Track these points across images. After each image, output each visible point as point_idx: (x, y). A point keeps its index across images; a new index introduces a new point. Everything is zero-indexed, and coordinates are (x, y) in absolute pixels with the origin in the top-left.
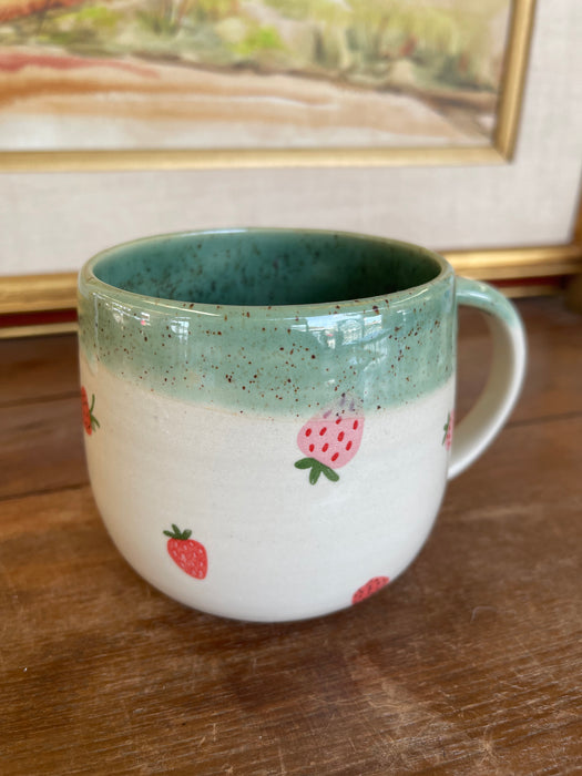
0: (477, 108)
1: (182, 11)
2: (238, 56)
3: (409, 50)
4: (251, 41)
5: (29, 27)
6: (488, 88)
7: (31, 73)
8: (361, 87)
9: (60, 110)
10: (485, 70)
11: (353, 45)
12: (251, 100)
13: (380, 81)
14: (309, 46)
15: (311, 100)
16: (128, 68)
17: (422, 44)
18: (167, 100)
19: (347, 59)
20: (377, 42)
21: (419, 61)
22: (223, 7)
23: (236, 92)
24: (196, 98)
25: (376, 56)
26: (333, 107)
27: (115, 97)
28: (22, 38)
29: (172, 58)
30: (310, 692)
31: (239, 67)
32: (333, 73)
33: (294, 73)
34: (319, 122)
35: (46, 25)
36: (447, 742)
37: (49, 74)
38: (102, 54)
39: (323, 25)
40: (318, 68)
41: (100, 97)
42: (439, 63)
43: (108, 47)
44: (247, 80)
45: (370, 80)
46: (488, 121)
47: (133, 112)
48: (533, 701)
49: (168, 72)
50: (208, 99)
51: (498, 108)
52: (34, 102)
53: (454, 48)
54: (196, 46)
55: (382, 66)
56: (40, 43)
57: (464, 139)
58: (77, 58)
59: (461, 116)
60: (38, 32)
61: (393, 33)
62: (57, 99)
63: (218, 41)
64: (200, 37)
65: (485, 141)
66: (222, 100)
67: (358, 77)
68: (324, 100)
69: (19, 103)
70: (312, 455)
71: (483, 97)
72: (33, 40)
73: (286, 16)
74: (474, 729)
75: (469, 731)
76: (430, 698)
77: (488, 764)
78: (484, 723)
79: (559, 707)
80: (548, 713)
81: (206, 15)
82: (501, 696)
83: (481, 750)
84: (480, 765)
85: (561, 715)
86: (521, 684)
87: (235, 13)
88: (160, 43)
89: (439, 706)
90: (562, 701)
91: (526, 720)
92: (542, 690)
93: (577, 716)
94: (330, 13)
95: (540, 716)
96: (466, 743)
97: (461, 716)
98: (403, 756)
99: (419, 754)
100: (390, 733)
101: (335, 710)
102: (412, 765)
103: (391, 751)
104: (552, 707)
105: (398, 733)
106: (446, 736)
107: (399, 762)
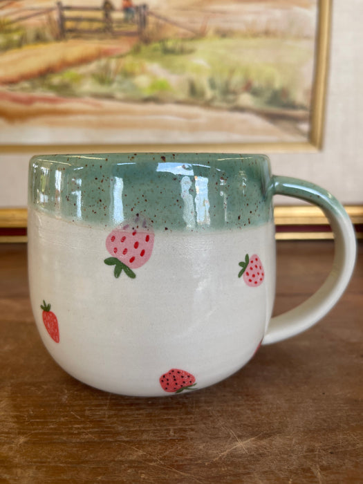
0: (296, 120)
1: (116, 73)
2: (147, 93)
3: (248, 87)
4: (153, 86)
5: (37, 82)
6: (302, 107)
7: (38, 105)
8: (219, 109)
9: (52, 124)
10: (300, 96)
11: (213, 85)
12: (154, 117)
13: (231, 105)
14: (187, 88)
15: (188, 117)
16: (87, 103)
17: (256, 84)
18: (107, 118)
19: (209, 94)
20: (227, 84)
21: (255, 93)
22: (137, 69)
23: (145, 113)
24: (121, 117)
25: (227, 91)
26: (202, 120)
27: (80, 118)
28: (34, 88)
29: (110, 97)
31: (147, 100)
32: (202, 102)
33: (179, 102)
34: (194, 129)
35: (46, 82)
36: (3, 433)
37: (47, 106)
38: (74, 96)
39: (194, 76)
40: (192, 99)
41: (72, 118)
42: (268, 95)
43: (77, 92)
44: (151, 107)
45: (224, 105)
46: (305, 127)
47: (89, 125)
48: (78, 426)
49: (107, 104)
50: (128, 118)
51: (311, 119)
52: (40, 120)
53: (277, 85)
54: (124, 91)
55: (231, 97)
56: (43, 91)
57: (288, 137)
58: (60, 98)
59: (286, 124)
60: (43, 85)
61: (237, 80)
62: (51, 119)
63: (135, 87)
64: (125, 86)
65: (305, 139)
66: (137, 118)
68: (196, 116)
69: (33, 121)
71: (300, 113)
72: (39, 90)
73: (173, 73)
74: (25, 431)
75: (22, 431)
76: (20, 412)
77: (11, 449)
78: (34, 430)
79: (91, 433)
80: (79, 434)
81: (128, 74)
82: (62, 419)
83: (16, 441)
84: (6, 447)
85: (86, 437)
86: (82, 416)
87: (143, 72)
88: (103, 89)
89: (21, 416)
90: (96, 430)
91: (62, 434)
92: (91, 422)
93: (96, 439)
94: (198, 70)
95: (72, 434)
96: (12, 436)
97: (27, 423)
104: (86, 431)
106: (6, 430)
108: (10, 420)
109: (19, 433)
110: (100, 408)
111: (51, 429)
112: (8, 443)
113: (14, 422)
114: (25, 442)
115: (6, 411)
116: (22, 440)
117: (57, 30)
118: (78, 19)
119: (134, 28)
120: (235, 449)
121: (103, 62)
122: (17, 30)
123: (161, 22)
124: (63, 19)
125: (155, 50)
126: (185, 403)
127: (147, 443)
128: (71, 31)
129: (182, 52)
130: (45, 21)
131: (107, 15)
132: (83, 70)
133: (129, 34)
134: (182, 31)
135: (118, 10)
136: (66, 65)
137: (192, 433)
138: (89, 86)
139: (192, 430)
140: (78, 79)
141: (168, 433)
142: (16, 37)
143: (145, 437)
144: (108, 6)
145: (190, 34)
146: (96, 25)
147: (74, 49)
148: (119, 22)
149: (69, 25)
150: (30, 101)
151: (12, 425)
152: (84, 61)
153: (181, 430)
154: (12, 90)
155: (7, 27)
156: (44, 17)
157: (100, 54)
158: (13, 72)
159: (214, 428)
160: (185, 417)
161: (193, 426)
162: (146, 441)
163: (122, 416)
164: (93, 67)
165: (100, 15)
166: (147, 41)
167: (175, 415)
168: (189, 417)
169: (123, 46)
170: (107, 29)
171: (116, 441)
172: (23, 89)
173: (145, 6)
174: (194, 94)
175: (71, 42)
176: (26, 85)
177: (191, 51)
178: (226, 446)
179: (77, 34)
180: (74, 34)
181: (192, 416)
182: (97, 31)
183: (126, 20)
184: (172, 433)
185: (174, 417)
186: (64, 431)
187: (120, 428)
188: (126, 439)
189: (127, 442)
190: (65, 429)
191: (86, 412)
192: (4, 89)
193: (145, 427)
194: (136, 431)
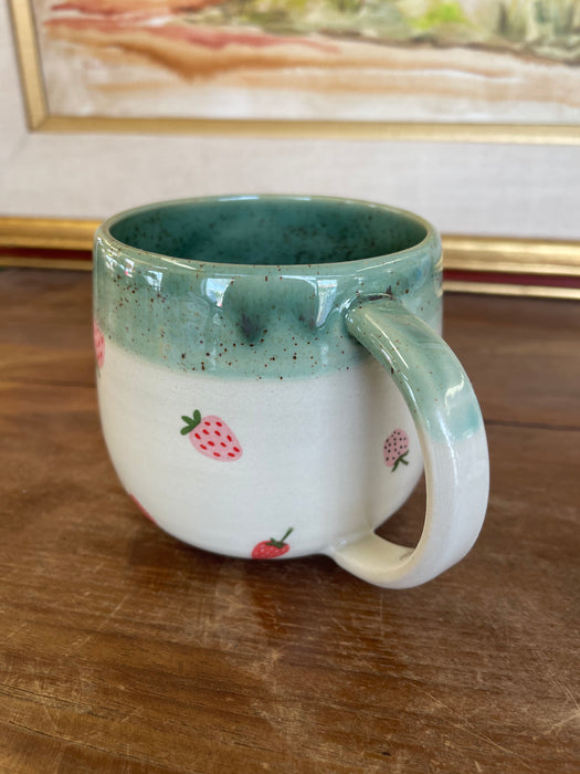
2: (417, 31)
4: (431, 16)
5: (233, 8)
7: (233, 50)
8: (549, 60)
9: (252, 83)
11: (542, 18)
12: (427, 73)
13: (571, 55)
14: (493, 20)
15: (489, 74)
16: (313, 45)
18: (345, 74)
19: (533, 33)
23: (412, 66)
24: (371, 72)
25: (568, 28)
26: (513, 81)
27: (300, 72)
28: (227, 18)
29: (353, 35)
30: (181, 569)
31: (417, 42)
32: (517, 46)
33: (475, 46)
34: (497, 96)
35: (247, 7)
36: (247, 640)
37: (247, 51)
38: (292, 32)
40: (503, 42)
41: (286, 73)
43: (298, 26)
44: (425, 54)
45: (559, 53)
47: (313, 86)
48: (346, 643)
49: (348, 48)
50: (385, 73)
52: (232, 76)
54: (379, 22)
55: (574, 39)
56: (241, 24)
58: (270, 36)
60: (241, 13)
62: (251, 74)
63: (400, 16)
64: (382, 14)
66: (398, 73)
67: (545, 50)
68: (505, 73)
69: (222, 78)
72: (236, 21)
74: (277, 641)
75: (272, 640)
76: (264, 607)
77: (263, 668)
78: (289, 640)
79: (365, 657)
80: (350, 657)
82: (323, 629)
83: (267, 656)
84: (255, 664)
85: (361, 664)
86: (349, 628)
88: (343, 21)
89: (266, 615)
90: (372, 654)
91: (326, 654)
92: (363, 639)
93: (374, 670)
95: (340, 656)
96: (261, 647)
97: (276, 628)
98: (206, 634)
99: (219, 637)
100: (212, 616)
101: (187, 587)
102: (206, 642)
103: (201, 627)
104: (358, 654)
105: (217, 618)
106: (250, 636)
107: (199, 636)
108: (254, 619)
109: (270, 644)
110: (371, 618)
111: (312, 643)
112: (259, 659)
113: (259, 624)
114: (281, 661)
115: (244, 603)
116: (275, 655)
120: (573, 720)
126: (493, 629)
127: (447, 690)
137: (510, 683)
138: (319, 15)
139: (510, 679)
141: (475, 678)
143: (441, 678)
150: (219, 42)
151: (256, 628)
153: (494, 677)
154: (193, 22)
159: (541, 680)
160: (495, 653)
161: (510, 674)
162: (444, 685)
163: (405, 637)
167: (482, 648)
168: (502, 654)
171: (403, 679)
172: (210, 21)
174: (506, 31)
176: (215, 12)
178: (561, 714)
181: (506, 654)
184: (479, 679)
185: (479, 652)
186: (329, 649)
187: (405, 658)
188: (415, 678)
189: (417, 683)
190: (329, 645)
191: (354, 621)
192: (180, 20)
193: (440, 662)
194: (427, 666)
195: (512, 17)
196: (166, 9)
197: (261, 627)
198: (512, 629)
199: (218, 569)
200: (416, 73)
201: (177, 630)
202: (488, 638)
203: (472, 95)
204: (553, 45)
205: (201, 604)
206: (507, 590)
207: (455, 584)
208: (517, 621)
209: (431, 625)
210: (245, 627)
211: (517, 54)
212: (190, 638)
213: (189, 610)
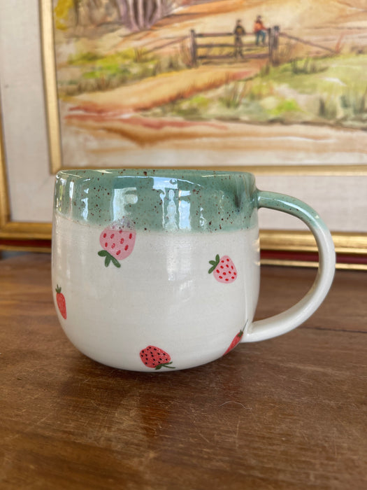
1: (242, 96)
2: (272, 116)
4: (280, 108)
5: (168, 108)
7: (168, 129)
8: (352, 128)
9: (178, 147)
11: (345, 105)
12: (279, 139)
14: (317, 108)
15: (315, 138)
16: (212, 125)
18: (231, 141)
19: (341, 113)
22: (264, 91)
23: (270, 135)
24: (246, 139)
25: (362, 110)
26: (331, 141)
27: (205, 140)
28: (164, 113)
29: (235, 120)
30: (94, 400)
31: (272, 122)
32: (332, 122)
33: (306, 123)
34: (321, 150)
35: (176, 107)
36: (132, 444)
37: (175, 130)
38: (200, 119)
39: (325, 95)
40: (322, 120)
41: (197, 141)
43: (204, 116)
44: (277, 128)
45: (357, 124)
47: (213, 147)
48: (208, 450)
49: (232, 127)
50: (253, 139)
52: (167, 143)
54: (250, 112)
56: (172, 116)
58: (188, 122)
60: (172, 110)
62: (177, 142)
63: (261, 109)
64: (252, 108)
66: (262, 139)
67: (349, 123)
68: (325, 137)
69: (161, 144)
70: (106, 249)
72: (169, 114)
73: (302, 92)
74: (155, 446)
75: (151, 445)
76: (149, 424)
77: (141, 463)
78: (164, 445)
79: (222, 460)
80: (210, 459)
81: (255, 97)
82: (191, 440)
83: (146, 455)
84: (136, 460)
85: (218, 464)
86: (211, 440)
87: (271, 94)
88: (229, 112)
89: (150, 429)
90: (227, 458)
91: (192, 456)
92: (222, 448)
93: (228, 469)
94: (330, 88)
95: (202, 458)
96: (142, 449)
97: (156, 437)
98: (103, 439)
99: (111, 441)
100: (109, 428)
101: (96, 410)
102: (102, 443)
103: (100, 434)
104: (217, 458)
105: (113, 429)
106: (136, 441)
107: (97, 439)
108: (140, 431)
109: (149, 447)
110: (229, 435)
111: (181, 448)
112: (139, 456)
113: (144, 434)
114: (155, 458)
115: (135, 421)
116: (152, 455)
117: (190, 57)
118: (210, 46)
119: (265, 51)
121: (231, 85)
122: (153, 59)
123: (293, 42)
124: (195, 46)
125: (285, 70)
126: (325, 447)
128: (202, 57)
129: (314, 71)
130: (179, 49)
131: (238, 40)
132: (211, 94)
133: (259, 57)
134: (315, 49)
135: (250, 34)
136: (195, 90)
137: (336, 482)
138: (216, 110)
139: (336, 479)
140: (205, 104)
141: (308, 477)
142: (151, 66)
143: (281, 477)
144: (239, 30)
145: (324, 52)
146: (227, 51)
147: (204, 75)
148: (250, 45)
149: (201, 52)
150: (160, 126)
151: (141, 436)
152: (213, 86)
153: (322, 477)
154: (145, 116)
155: (143, 57)
156: (178, 45)
157: (229, 79)
158: (146, 99)
160: (326, 462)
161: (338, 475)
162: (283, 481)
163: (254, 449)
164: (221, 91)
165: (231, 40)
166: (276, 63)
167: (315, 458)
168: (331, 463)
169: (252, 69)
170: (237, 53)
171: (250, 476)
172: (155, 115)
173: (277, 28)
174: (324, 114)
175: (202, 68)
176: (158, 110)
177: (323, 70)
179: (208, 60)
180: (205, 61)
181: (334, 463)
182: (228, 56)
183: (257, 43)
184: (312, 478)
185: (313, 461)
186: (194, 453)
187: (253, 462)
188: (260, 475)
189: (262, 479)
190: (194, 450)
191: (215, 436)
192: (139, 115)
193: (281, 466)
194: (270, 468)
195: (327, 106)
196: (131, 110)
197: (143, 436)
198: (340, 447)
199: (121, 401)
200: (273, 139)
201: (82, 435)
202: (321, 452)
203: (306, 150)
204: (354, 120)
205: (103, 420)
206: (336, 423)
207: (295, 417)
208: (343, 442)
209: (276, 442)
210: (133, 436)
211: (331, 126)
212: (90, 441)
213: (93, 423)
